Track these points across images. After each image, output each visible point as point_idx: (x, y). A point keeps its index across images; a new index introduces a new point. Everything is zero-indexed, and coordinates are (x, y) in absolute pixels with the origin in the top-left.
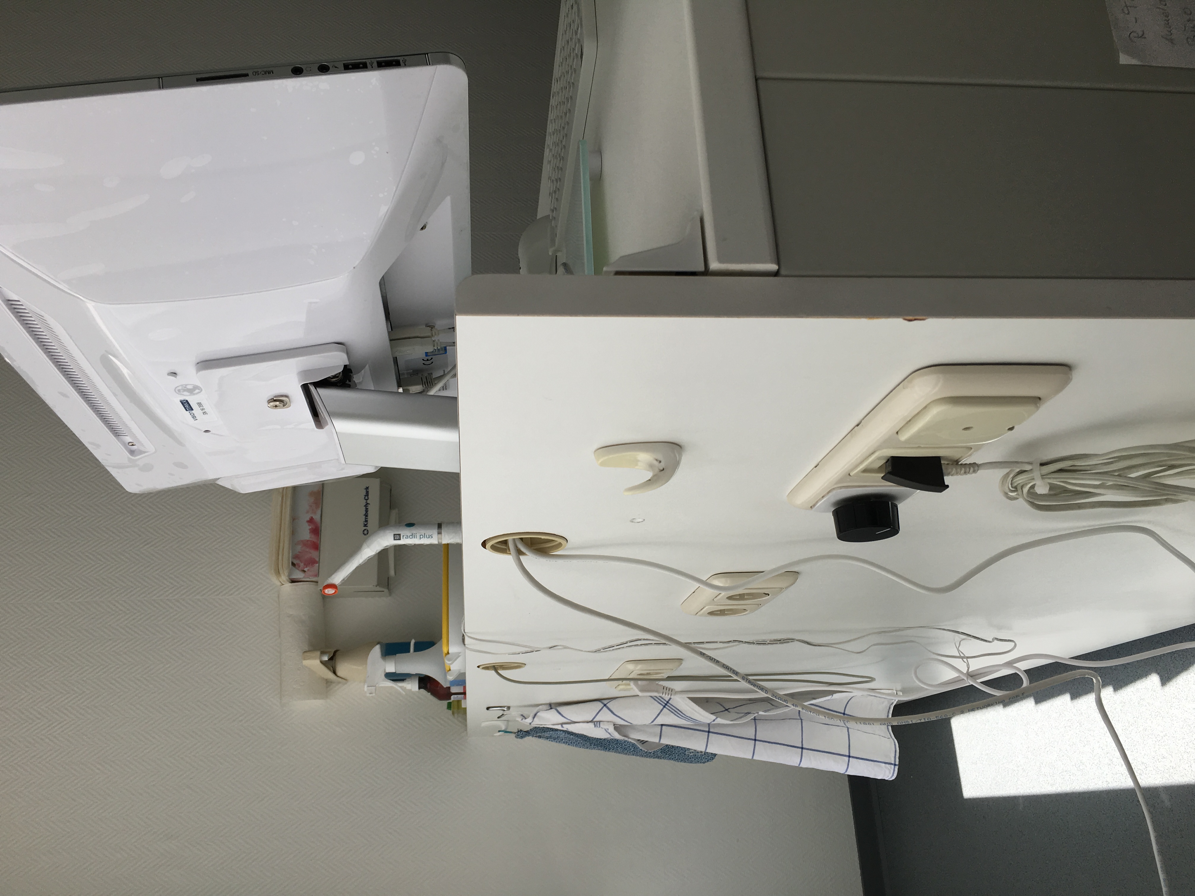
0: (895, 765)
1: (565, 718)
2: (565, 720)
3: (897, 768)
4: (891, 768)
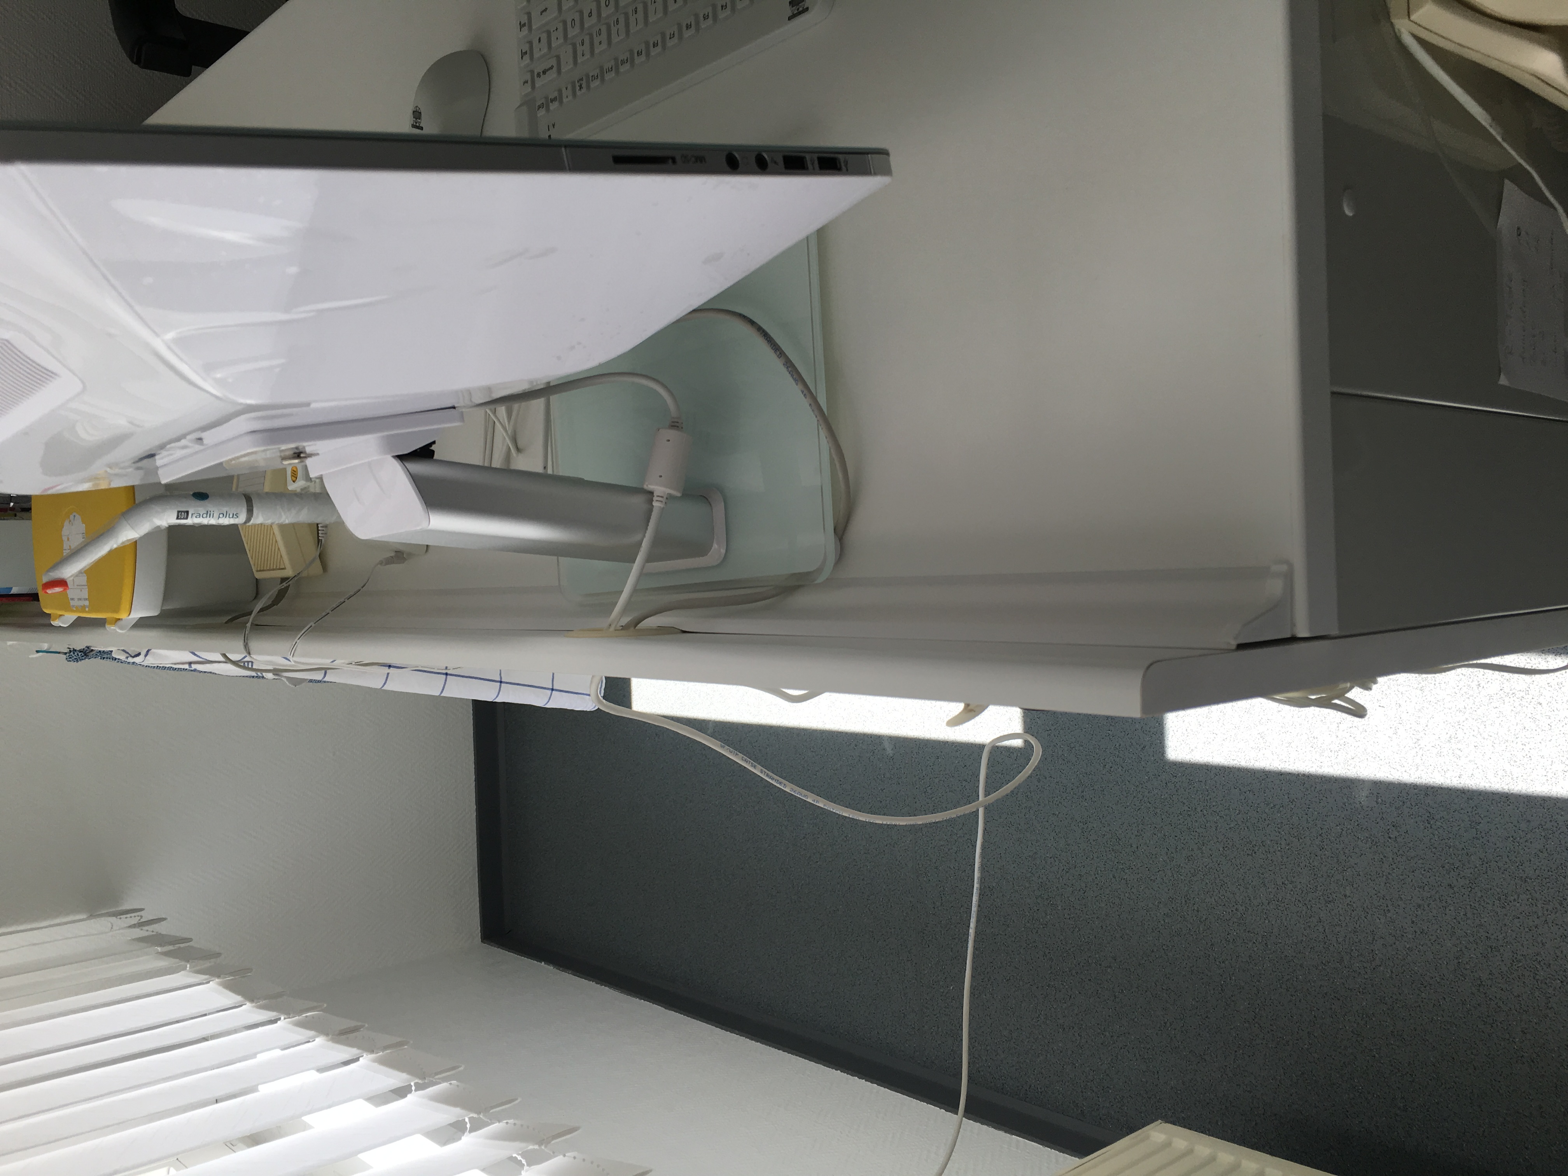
0: (600, 702)
4: (594, 704)
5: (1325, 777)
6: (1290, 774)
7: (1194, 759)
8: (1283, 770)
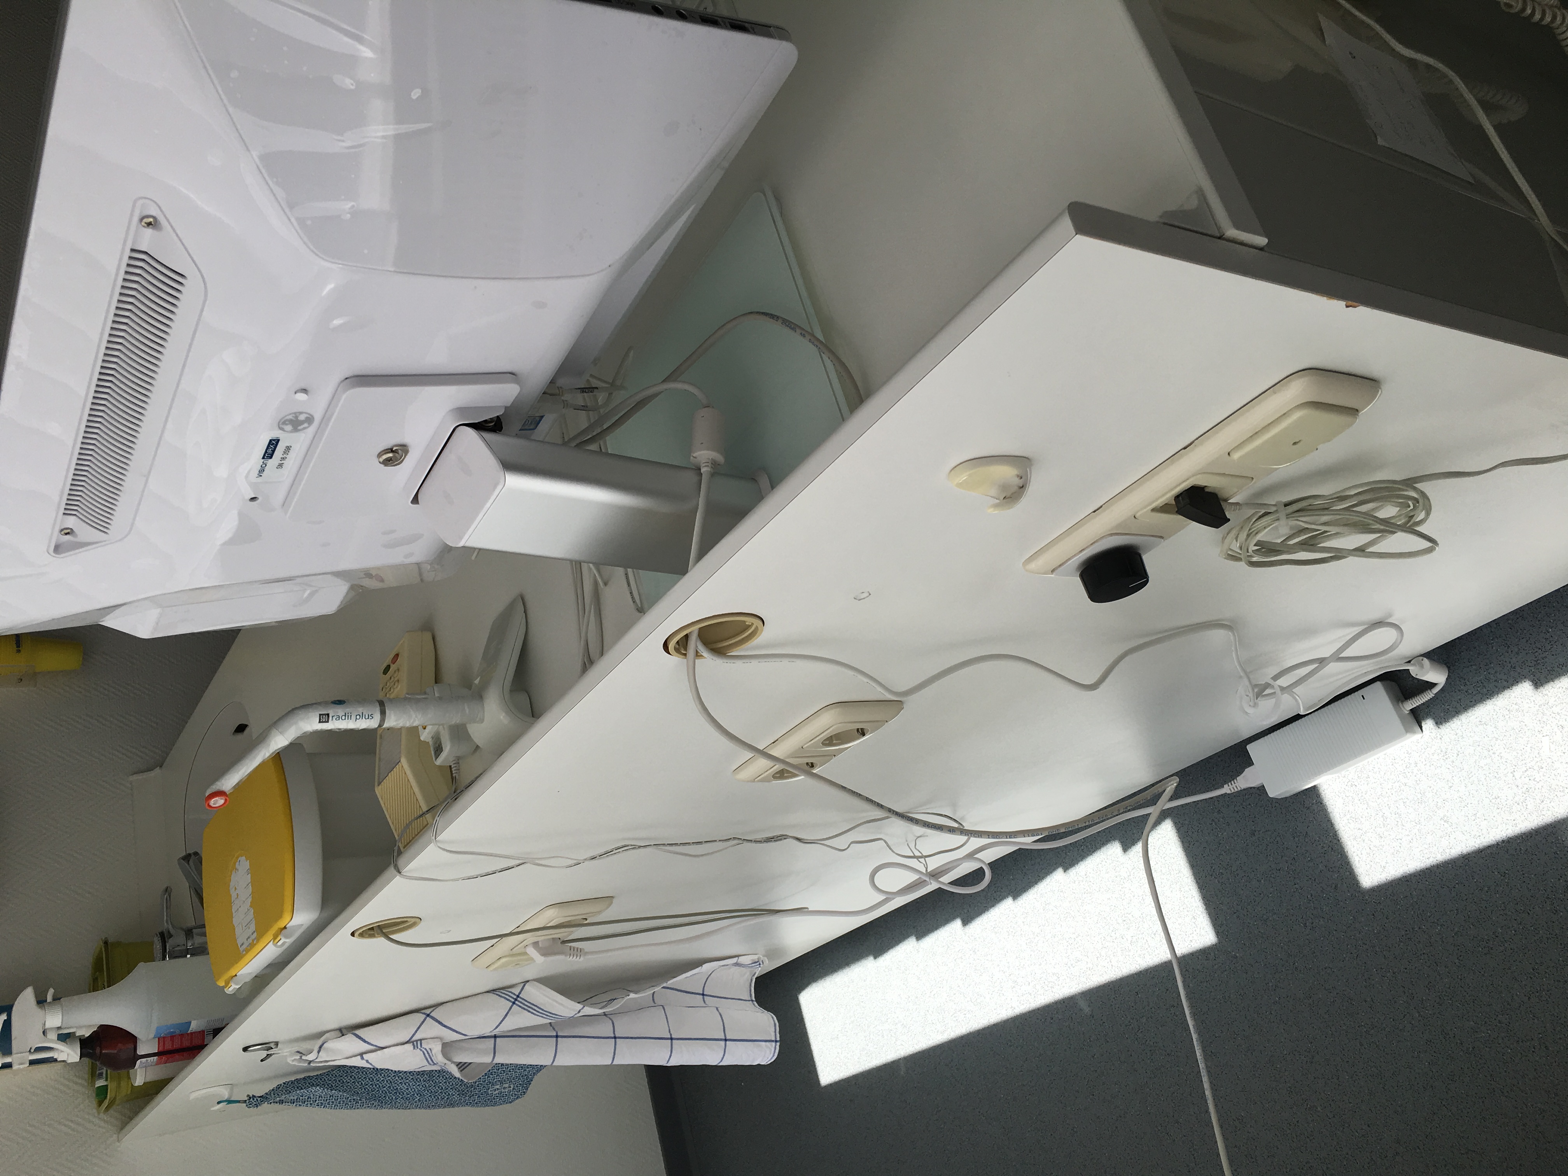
0: (776, 1041)
1: (368, 1043)
2: (366, 1047)
3: (778, 1044)
4: (772, 1046)
5: (1524, 834)
6: (1489, 847)
7: (1390, 876)
8: (1481, 846)
